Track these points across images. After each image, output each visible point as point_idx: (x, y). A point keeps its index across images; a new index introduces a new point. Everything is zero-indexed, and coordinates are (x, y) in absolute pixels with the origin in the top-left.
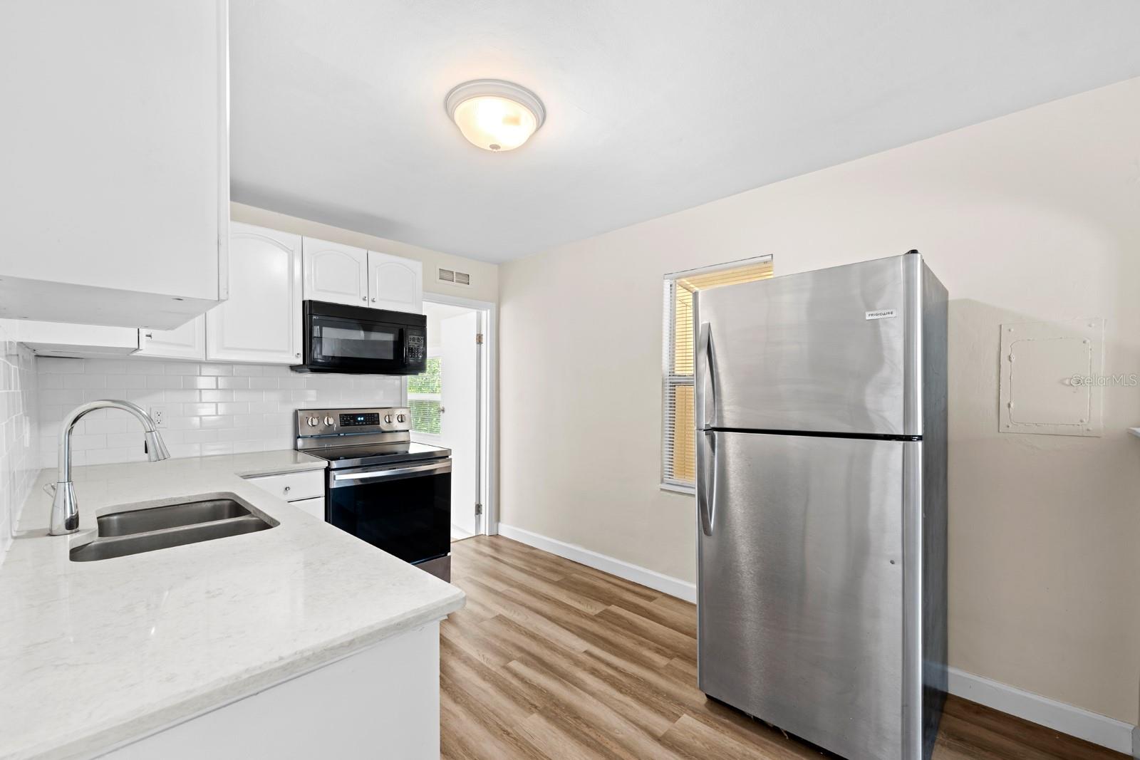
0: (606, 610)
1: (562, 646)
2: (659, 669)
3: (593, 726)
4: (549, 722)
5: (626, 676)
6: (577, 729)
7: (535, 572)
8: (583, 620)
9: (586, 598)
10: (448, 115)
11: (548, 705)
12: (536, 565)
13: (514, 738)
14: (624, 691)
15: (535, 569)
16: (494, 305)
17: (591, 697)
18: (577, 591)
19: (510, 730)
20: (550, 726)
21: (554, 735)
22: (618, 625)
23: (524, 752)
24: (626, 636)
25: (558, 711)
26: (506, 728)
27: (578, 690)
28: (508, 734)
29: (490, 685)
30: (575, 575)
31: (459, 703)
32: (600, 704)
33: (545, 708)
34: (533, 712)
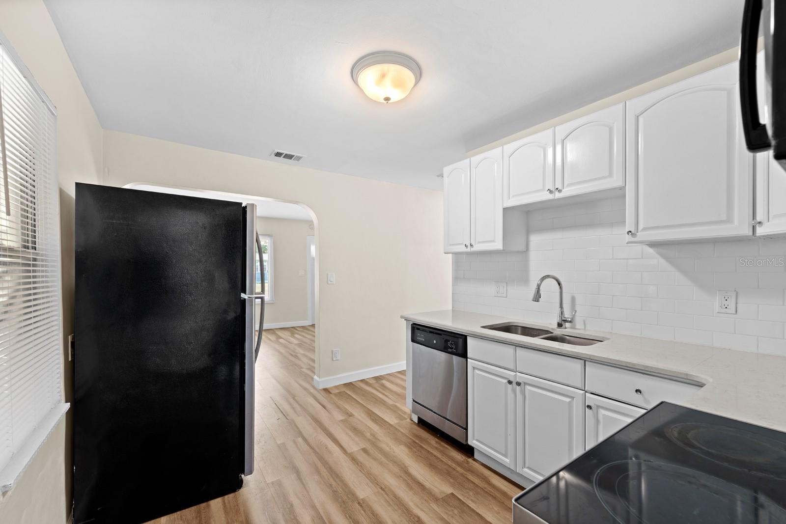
3: (328, 485)
4: (354, 492)
6: (338, 484)
11: (350, 503)
13: (378, 485)
19: (380, 490)
21: (354, 483)
23: (374, 478)
25: (345, 498)
26: (382, 492)
27: (322, 513)
28: (381, 488)
33: (352, 501)
34: (363, 500)
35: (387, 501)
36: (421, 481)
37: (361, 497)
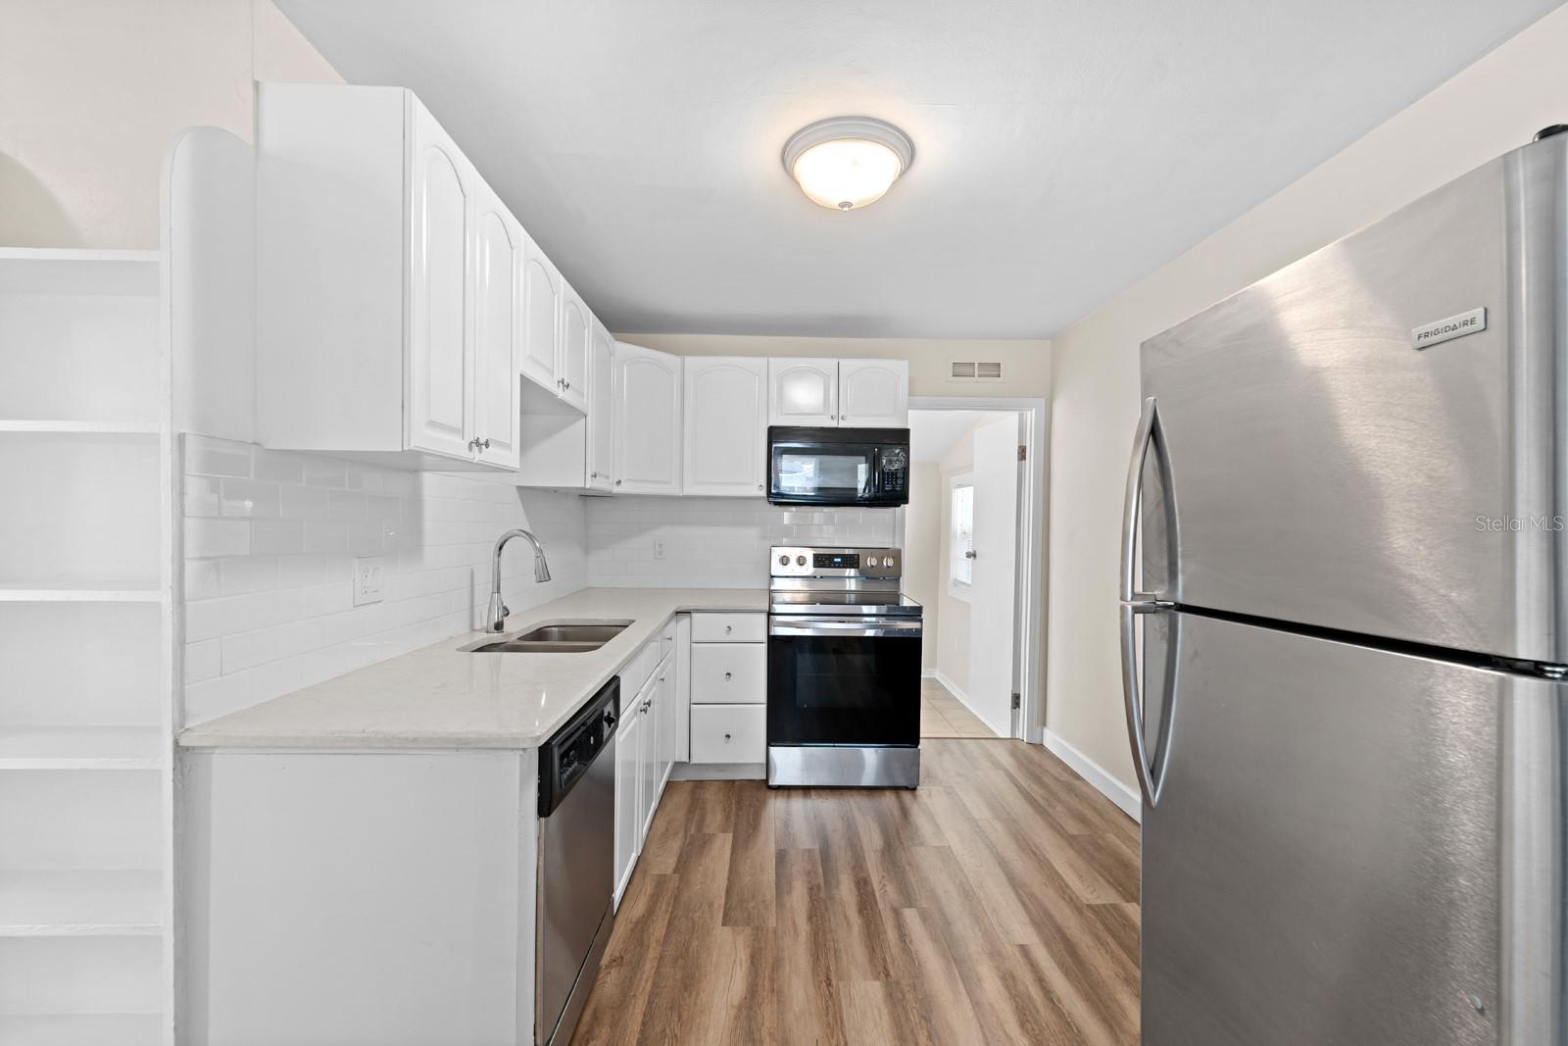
0: (1115, 907)
1: (994, 922)
2: (1123, 1032)
4: (886, 1001)
5: (1053, 1010)
6: (912, 1031)
7: (1050, 810)
8: (1062, 904)
9: (1097, 875)
10: (785, 169)
11: (903, 982)
12: (1060, 801)
13: (831, 994)
14: (1028, 1026)
15: (1054, 807)
16: (1042, 402)
17: (970, 1006)
18: (1091, 860)
19: (834, 982)
20: (882, 1007)
21: (878, 1020)
22: (1114, 936)
23: (827, 1014)
24: (1114, 957)
25: (910, 996)
26: (832, 978)
27: (961, 986)
28: (829, 985)
29: (859, 921)
30: (1111, 837)
31: (812, 923)
32: (974, 1021)
33: (898, 984)
34: (877, 978)
35: (837, 958)
36: (746, 965)
37: (878, 984)
